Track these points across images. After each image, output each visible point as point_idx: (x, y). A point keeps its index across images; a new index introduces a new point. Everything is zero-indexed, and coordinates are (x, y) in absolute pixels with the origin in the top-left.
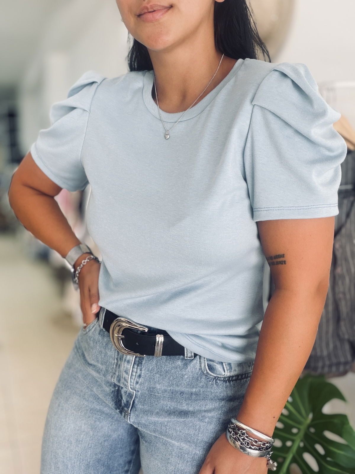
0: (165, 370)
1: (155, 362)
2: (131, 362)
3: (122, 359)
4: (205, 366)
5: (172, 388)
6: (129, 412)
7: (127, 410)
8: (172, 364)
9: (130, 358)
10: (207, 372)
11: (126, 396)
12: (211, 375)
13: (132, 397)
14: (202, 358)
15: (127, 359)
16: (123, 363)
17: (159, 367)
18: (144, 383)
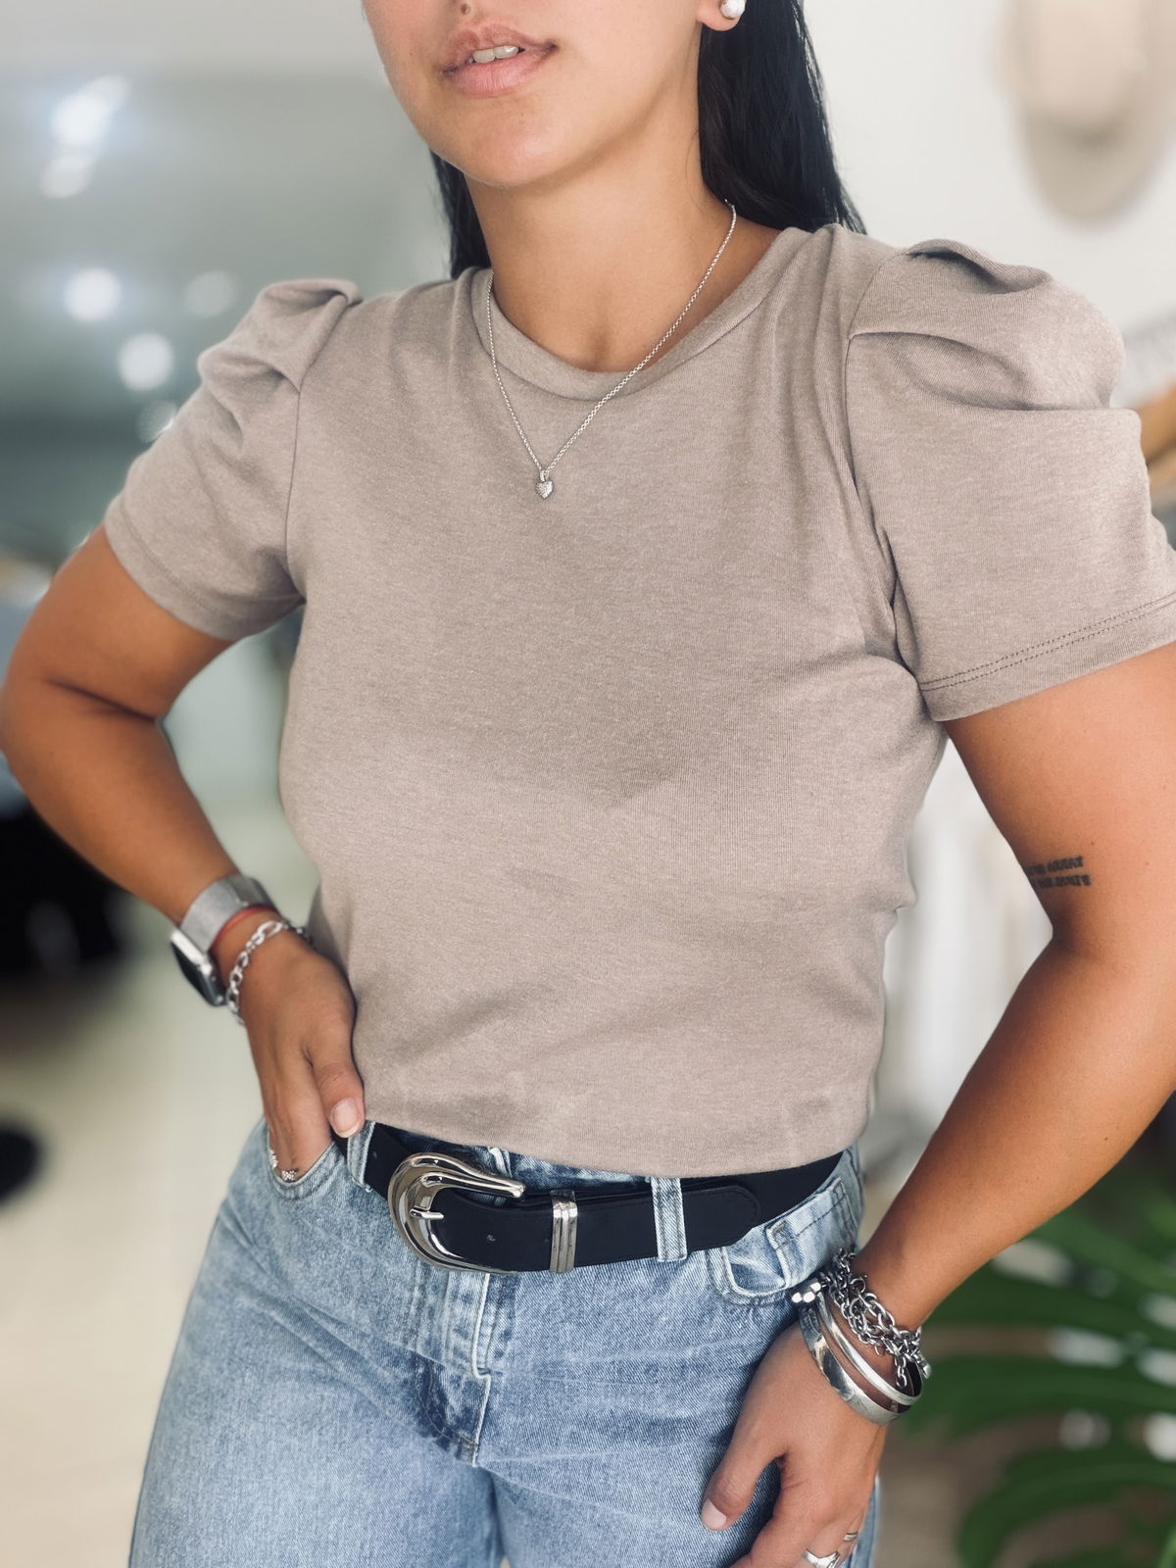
0: (593, 1309)
1: (557, 1286)
2: (476, 1298)
3: (441, 1289)
4: (725, 1274)
5: (617, 1357)
6: (477, 1441)
7: (469, 1436)
8: (617, 1285)
9: (471, 1285)
10: (732, 1292)
11: (459, 1391)
12: (741, 1297)
13: (483, 1395)
14: (715, 1252)
15: (462, 1291)
16: (447, 1303)
17: (575, 1300)
18: (521, 1353)
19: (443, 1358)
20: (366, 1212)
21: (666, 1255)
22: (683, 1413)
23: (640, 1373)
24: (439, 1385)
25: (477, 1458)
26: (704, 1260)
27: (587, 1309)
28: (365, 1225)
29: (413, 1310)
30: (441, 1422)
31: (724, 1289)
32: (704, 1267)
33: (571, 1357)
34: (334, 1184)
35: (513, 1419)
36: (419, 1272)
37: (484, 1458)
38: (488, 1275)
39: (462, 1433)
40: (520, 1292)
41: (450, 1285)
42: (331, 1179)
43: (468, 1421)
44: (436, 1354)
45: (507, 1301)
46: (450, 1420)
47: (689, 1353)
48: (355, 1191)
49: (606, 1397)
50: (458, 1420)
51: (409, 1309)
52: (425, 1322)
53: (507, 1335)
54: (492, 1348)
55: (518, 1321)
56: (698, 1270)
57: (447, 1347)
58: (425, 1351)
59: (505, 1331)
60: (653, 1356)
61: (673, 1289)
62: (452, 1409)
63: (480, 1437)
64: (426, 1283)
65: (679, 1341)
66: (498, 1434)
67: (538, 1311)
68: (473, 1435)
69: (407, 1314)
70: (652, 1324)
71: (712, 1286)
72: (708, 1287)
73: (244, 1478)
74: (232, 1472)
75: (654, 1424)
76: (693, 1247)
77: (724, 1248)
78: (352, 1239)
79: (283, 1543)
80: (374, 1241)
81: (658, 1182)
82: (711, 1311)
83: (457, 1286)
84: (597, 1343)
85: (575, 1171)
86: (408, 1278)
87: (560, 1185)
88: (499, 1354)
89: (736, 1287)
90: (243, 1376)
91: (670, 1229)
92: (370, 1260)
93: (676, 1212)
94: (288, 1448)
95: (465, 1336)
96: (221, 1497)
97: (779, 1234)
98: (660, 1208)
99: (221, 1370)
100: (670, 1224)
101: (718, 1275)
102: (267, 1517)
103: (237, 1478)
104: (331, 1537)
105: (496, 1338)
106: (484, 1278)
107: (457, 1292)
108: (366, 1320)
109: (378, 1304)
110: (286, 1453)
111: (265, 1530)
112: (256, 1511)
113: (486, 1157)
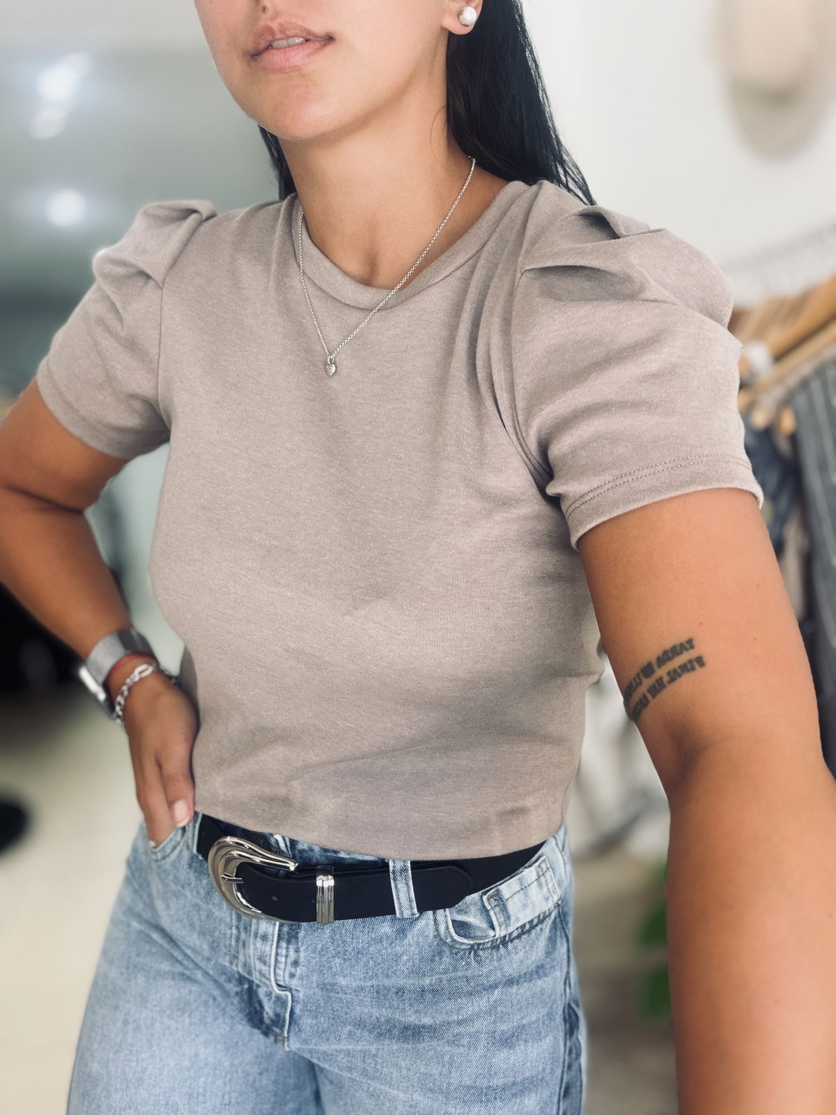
0: (354, 949)
1: (327, 932)
2: (270, 937)
3: (247, 929)
4: (447, 928)
5: (374, 982)
6: (286, 1035)
7: (280, 1031)
8: (369, 932)
9: (266, 929)
10: (453, 940)
11: (272, 1003)
12: (462, 944)
13: (287, 1005)
14: (440, 912)
15: (261, 932)
16: (251, 940)
17: (340, 942)
18: (307, 976)
19: (254, 976)
20: (200, 872)
21: (402, 913)
22: (427, 1021)
23: (391, 994)
24: (258, 997)
25: (288, 1045)
26: (432, 917)
27: (350, 949)
28: (199, 882)
29: (233, 942)
30: (261, 1021)
31: (447, 938)
32: (432, 922)
33: (343, 981)
34: (181, 851)
35: (309, 1021)
36: (234, 917)
37: (294, 1045)
38: (278, 923)
39: (276, 1030)
40: (301, 934)
41: (253, 928)
42: (178, 849)
43: (278, 1021)
44: (250, 973)
45: (293, 940)
46: (267, 1021)
47: (427, 981)
48: (193, 858)
49: (372, 1008)
50: (272, 1021)
51: (231, 941)
52: (241, 951)
53: (296, 963)
54: (287, 971)
55: (302, 955)
56: (427, 924)
57: (255, 969)
58: (244, 970)
59: (294, 961)
60: (401, 982)
61: (410, 937)
62: (267, 1013)
63: (288, 1032)
64: (239, 924)
65: (417, 972)
66: (300, 1030)
67: (316, 948)
68: (283, 1031)
69: (230, 945)
70: (396, 961)
71: (438, 935)
72: (435, 937)
73: (139, 1049)
74: (132, 1045)
75: (406, 1028)
76: (422, 909)
77: (447, 909)
78: (191, 891)
79: (167, 1095)
80: (206, 893)
81: (394, 862)
82: (440, 953)
83: (258, 929)
84: (359, 971)
85: (336, 852)
86: (228, 920)
87: (326, 861)
88: (292, 976)
89: (456, 937)
90: (136, 978)
91: (403, 896)
92: (204, 906)
93: (407, 884)
94: (168, 1027)
95: (265, 963)
96: (125, 1063)
97: (492, 899)
98: (395, 879)
99: (122, 974)
100: (403, 893)
101: (442, 928)
102: (156, 1077)
103: (134, 1049)
104: (201, 1090)
105: (289, 964)
106: (275, 924)
107: (257, 933)
108: (205, 946)
109: (212, 936)
110: (167, 1032)
111: (154, 1086)
112: (148, 1073)
113: (273, 841)
